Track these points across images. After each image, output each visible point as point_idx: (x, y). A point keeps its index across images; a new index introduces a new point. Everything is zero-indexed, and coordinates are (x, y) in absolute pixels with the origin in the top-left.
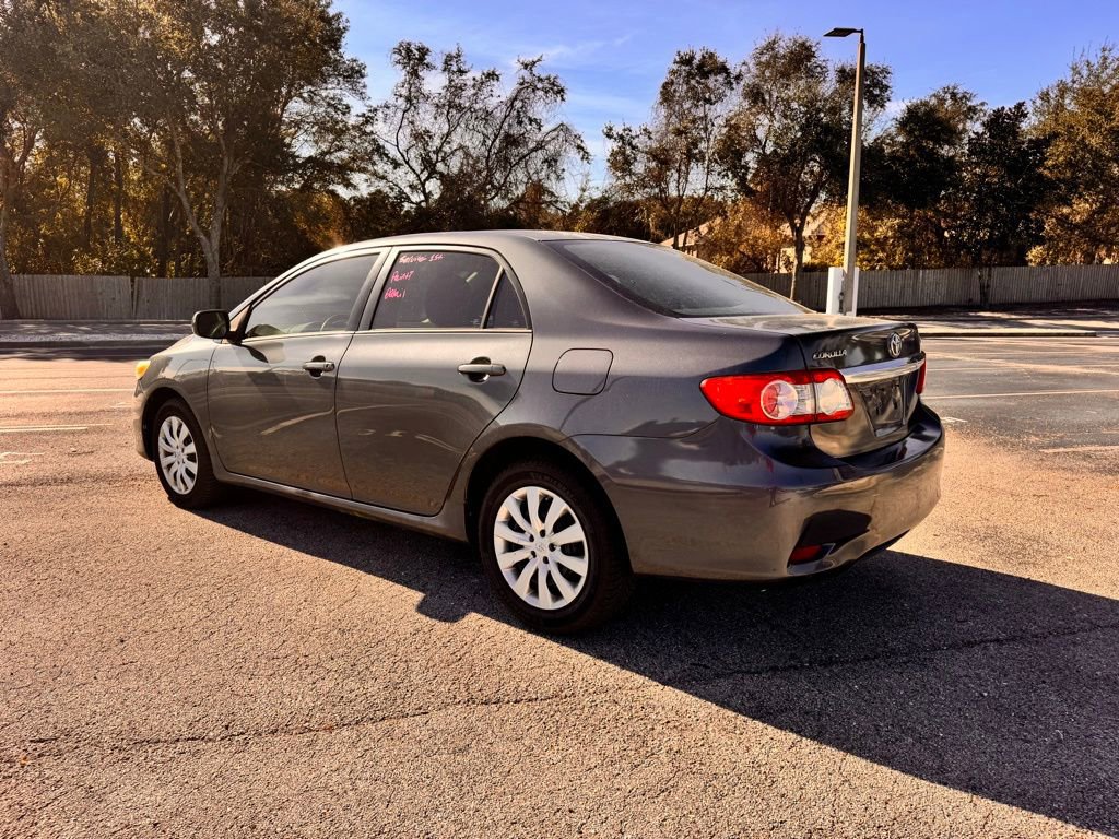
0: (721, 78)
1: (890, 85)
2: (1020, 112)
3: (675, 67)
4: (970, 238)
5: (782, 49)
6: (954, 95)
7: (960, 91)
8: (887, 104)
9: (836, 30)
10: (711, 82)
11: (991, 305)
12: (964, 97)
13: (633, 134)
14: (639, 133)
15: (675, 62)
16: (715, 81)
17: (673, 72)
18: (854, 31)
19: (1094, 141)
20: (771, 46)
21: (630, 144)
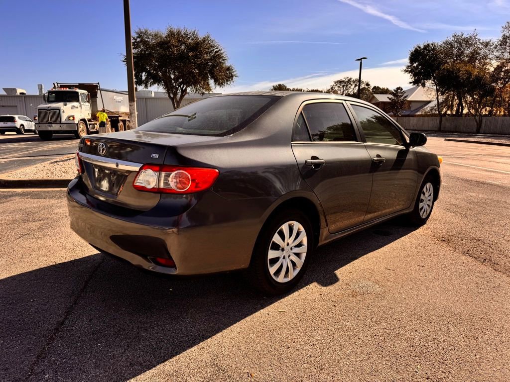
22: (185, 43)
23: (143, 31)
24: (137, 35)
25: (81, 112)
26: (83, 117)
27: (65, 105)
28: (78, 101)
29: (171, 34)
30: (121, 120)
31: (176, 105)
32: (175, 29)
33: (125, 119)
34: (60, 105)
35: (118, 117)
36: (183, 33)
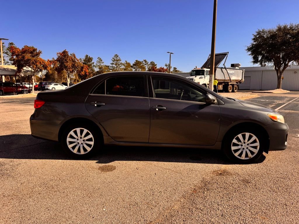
22: (289, 33)
23: (262, 30)
24: (257, 34)
25: (204, 80)
26: (204, 83)
27: (196, 77)
28: (203, 74)
29: (279, 29)
30: (230, 84)
31: (279, 74)
32: (282, 25)
33: (233, 83)
34: (193, 77)
35: (228, 83)
36: (288, 27)
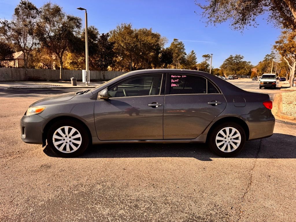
0: (35, 11)
1: (82, 23)
2: (108, 35)
3: (21, 4)
4: (101, 64)
5: (52, 6)
6: (93, 28)
7: (95, 27)
8: (81, 28)
9: (80, 8)
10: (32, 12)
11: (106, 80)
12: (95, 29)
13: (9, 23)
14: (11, 23)
15: (20, 3)
16: (33, 12)
17: (19, 6)
18: (85, 9)
19: (122, 45)
20: (48, 5)
21: (8, 26)
